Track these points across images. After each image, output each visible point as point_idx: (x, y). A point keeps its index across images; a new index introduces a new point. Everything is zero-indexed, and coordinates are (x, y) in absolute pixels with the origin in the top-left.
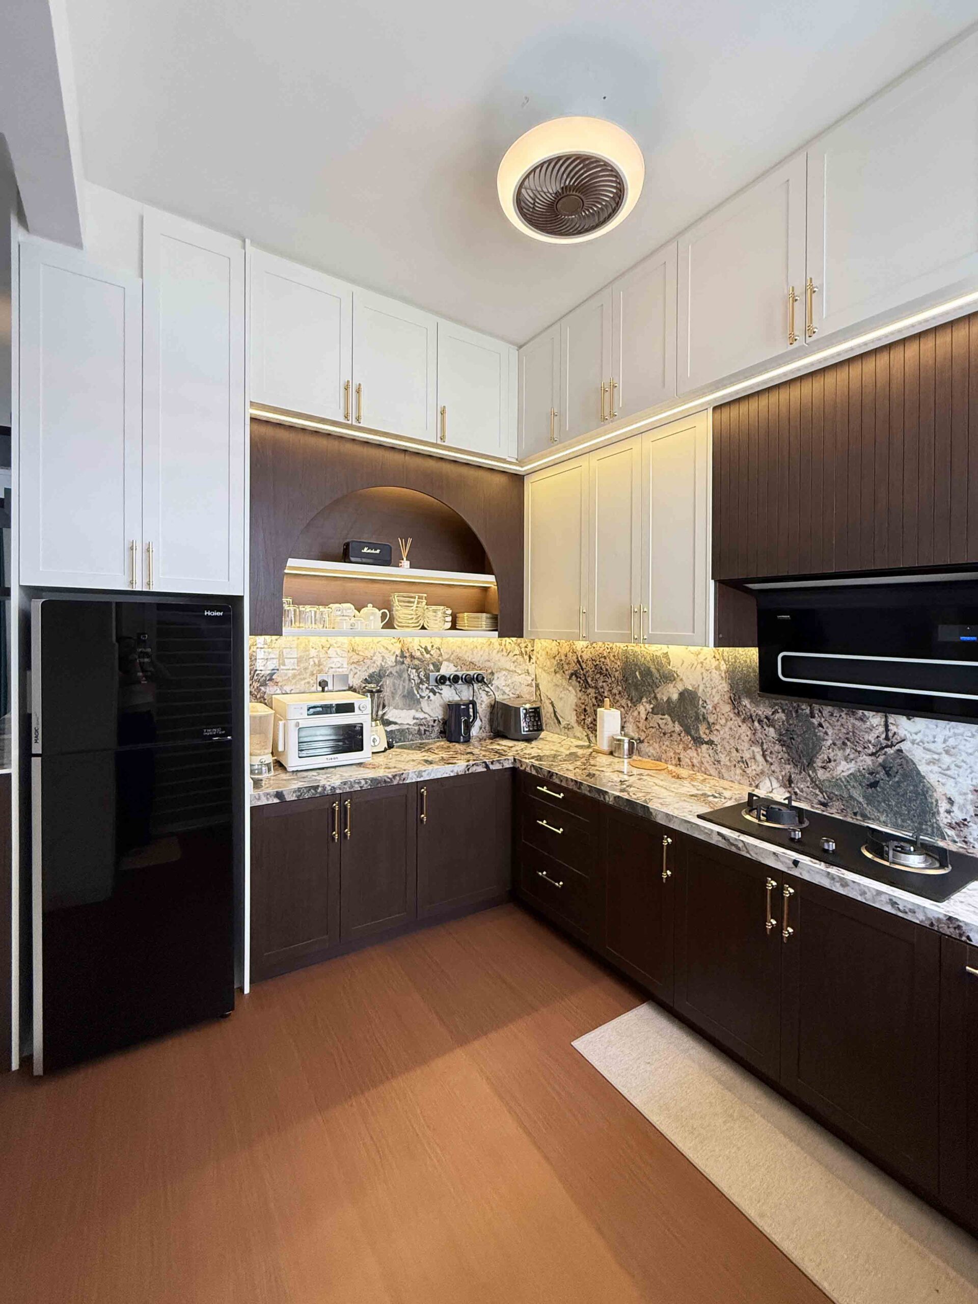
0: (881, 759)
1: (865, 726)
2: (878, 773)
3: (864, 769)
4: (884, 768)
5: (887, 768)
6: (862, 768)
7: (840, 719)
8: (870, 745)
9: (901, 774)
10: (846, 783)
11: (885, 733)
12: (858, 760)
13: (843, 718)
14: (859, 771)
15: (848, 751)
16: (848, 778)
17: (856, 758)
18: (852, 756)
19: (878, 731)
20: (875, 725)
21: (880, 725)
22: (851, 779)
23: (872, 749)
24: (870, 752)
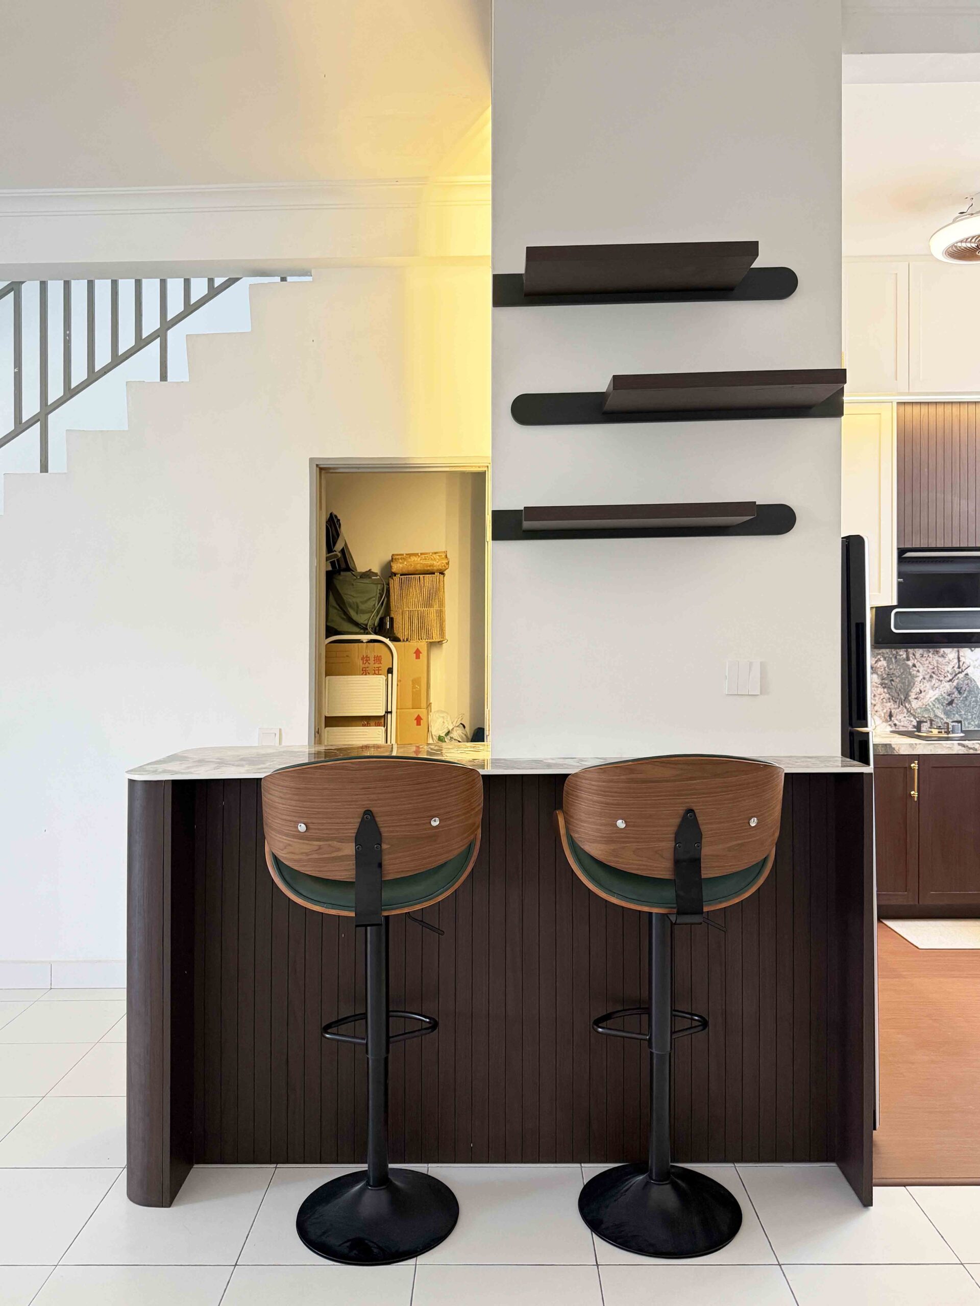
0: (955, 684)
1: (946, 661)
2: (953, 693)
3: (944, 693)
4: (957, 689)
5: (959, 689)
6: (943, 693)
7: (928, 658)
8: (949, 675)
9: (968, 691)
10: (932, 707)
11: (958, 664)
12: (941, 687)
13: (930, 657)
14: (942, 695)
15: (934, 681)
16: (934, 703)
17: (939, 686)
18: (936, 686)
19: (953, 663)
20: (951, 659)
21: (955, 658)
22: (936, 703)
23: (950, 677)
24: (948, 679)
